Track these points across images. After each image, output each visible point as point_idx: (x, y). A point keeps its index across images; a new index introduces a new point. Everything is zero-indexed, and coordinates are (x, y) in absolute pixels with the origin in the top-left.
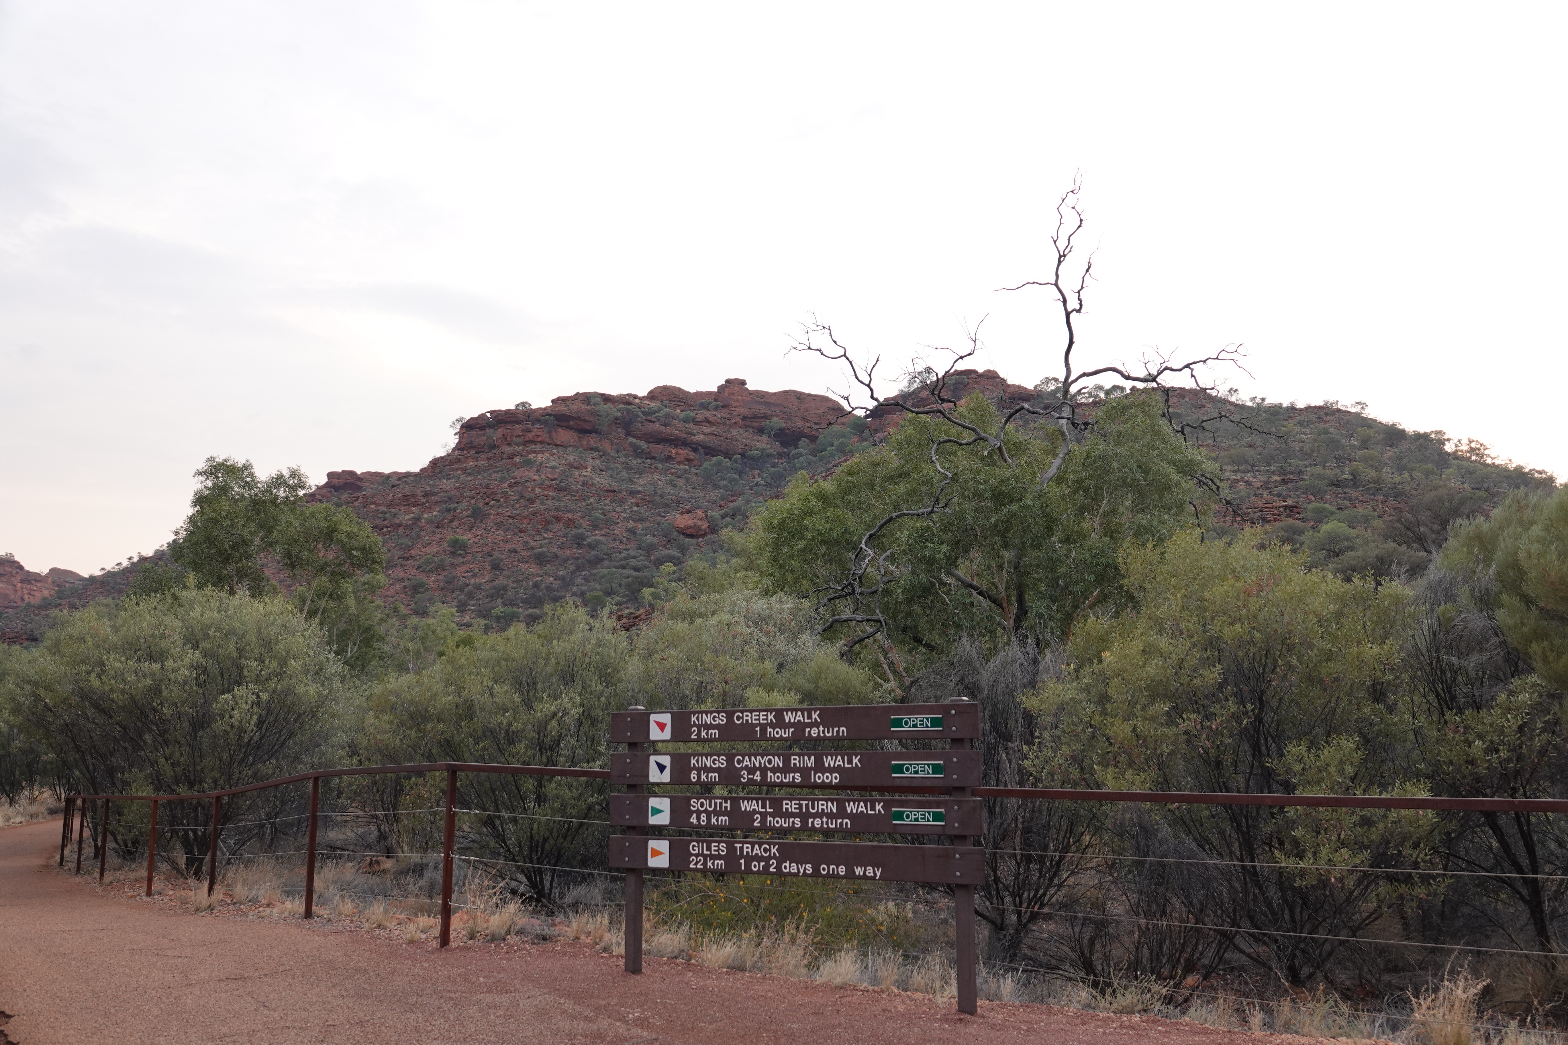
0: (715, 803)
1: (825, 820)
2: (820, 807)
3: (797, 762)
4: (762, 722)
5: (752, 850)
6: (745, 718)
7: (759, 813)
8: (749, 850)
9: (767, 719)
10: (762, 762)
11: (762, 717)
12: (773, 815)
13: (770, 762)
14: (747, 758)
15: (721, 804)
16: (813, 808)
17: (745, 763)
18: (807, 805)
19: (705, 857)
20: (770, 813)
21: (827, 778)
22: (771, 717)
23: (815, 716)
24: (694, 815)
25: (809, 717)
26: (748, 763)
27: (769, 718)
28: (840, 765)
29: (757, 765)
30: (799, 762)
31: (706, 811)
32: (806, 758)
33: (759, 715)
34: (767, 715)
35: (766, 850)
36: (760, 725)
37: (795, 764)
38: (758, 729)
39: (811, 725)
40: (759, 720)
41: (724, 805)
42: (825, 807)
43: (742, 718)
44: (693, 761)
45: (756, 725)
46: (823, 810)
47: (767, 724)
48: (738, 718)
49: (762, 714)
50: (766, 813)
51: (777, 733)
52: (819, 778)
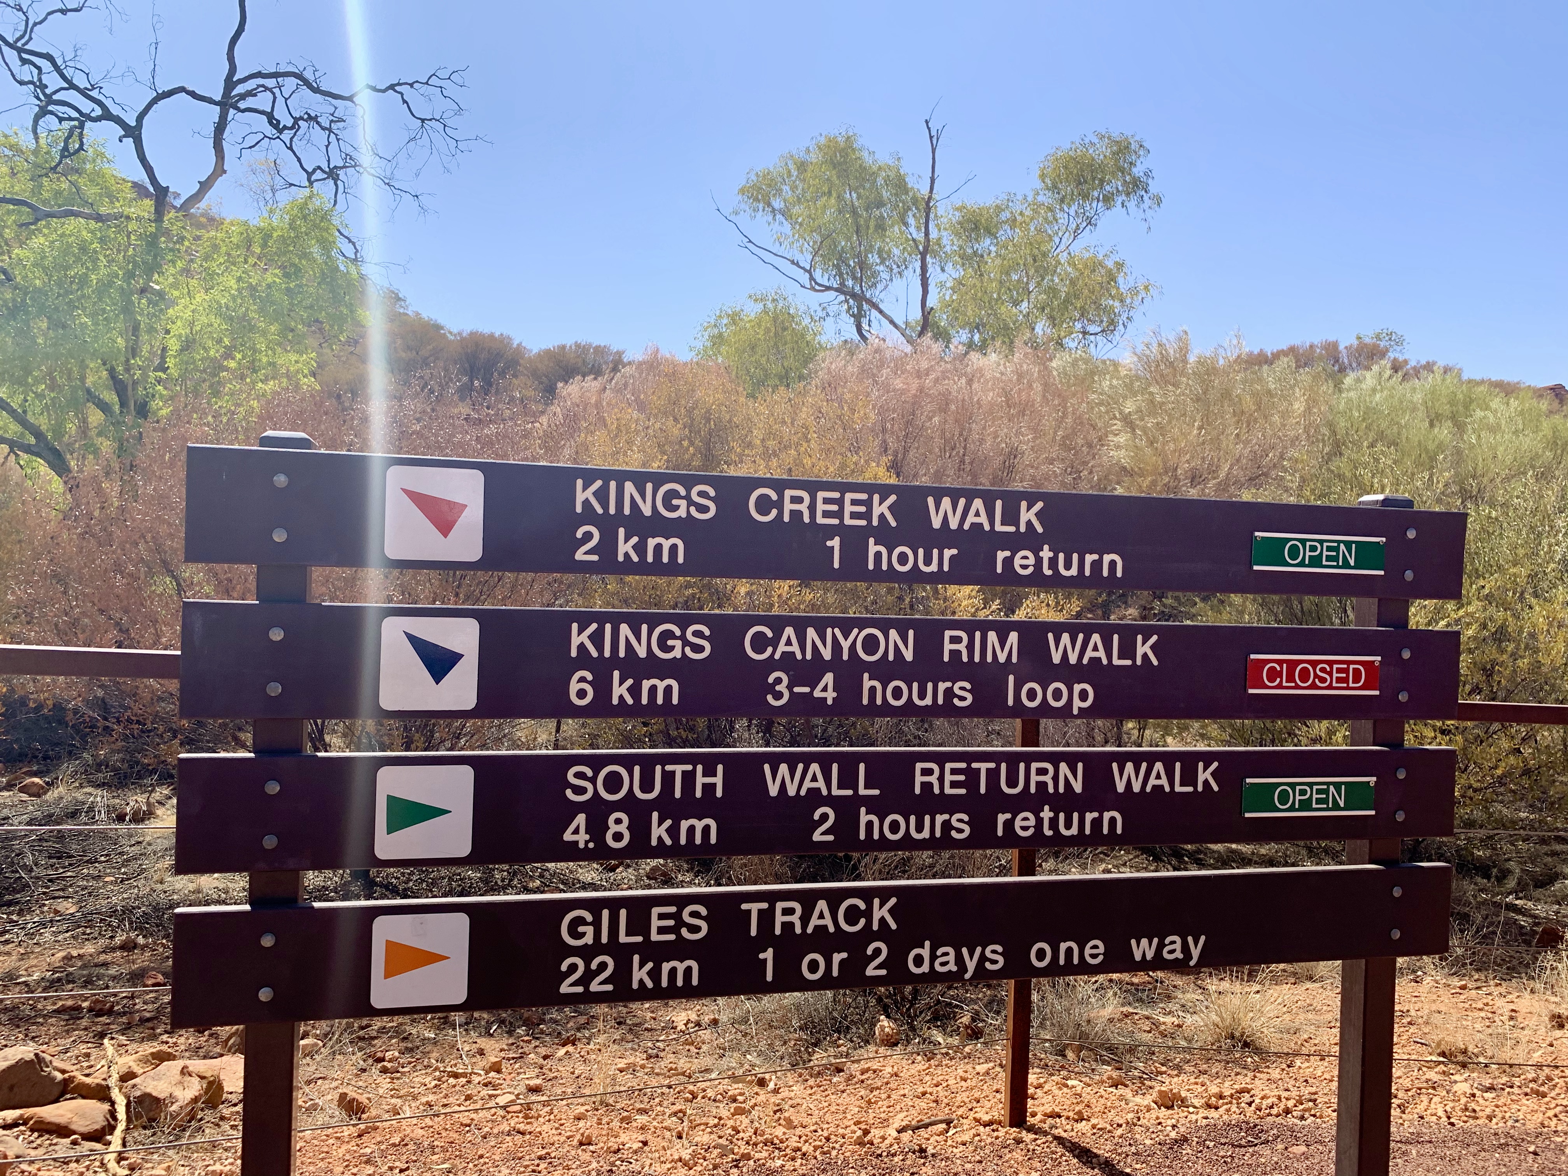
0: (668, 777)
1: (1047, 814)
2: (1034, 778)
3: (962, 647)
4: (848, 521)
5: (805, 919)
6: (788, 507)
7: (830, 801)
8: (795, 919)
9: (868, 515)
10: (846, 645)
11: (848, 508)
12: (879, 808)
13: (871, 644)
14: (789, 631)
15: (689, 778)
16: (1012, 783)
17: (782, 648)
18: (993, 775)
19: (622, 954)
20: (867, 801)
21: (1057, 695)
22: (881, 509)
23: (1028, 515)
24: (581, 819)
25: (1011, 517)
26: (795, 648)
27: (877, 511)
28: (1096, 661)
29: (827, 654)
30: (970, 647)
31: (629, 804)
32: (992, 636)
33: (840, 502)
34: (868, 504)
35: (852, 915)
36: (841, 530)
37: (956, 654)
38: (835, 543)
39: (1014, 543)
40: (839, 514)
41: (700, 780)
42: (1048, 779)
43: (779, 504)
44: (579, 638)
45: (830, 532)
46: (1041, 785)
47: (868, 531)
48: (764, 505)
49: (849, 496)
50: (857, 801)
51: (903, 558)
52: (1032, 695)
